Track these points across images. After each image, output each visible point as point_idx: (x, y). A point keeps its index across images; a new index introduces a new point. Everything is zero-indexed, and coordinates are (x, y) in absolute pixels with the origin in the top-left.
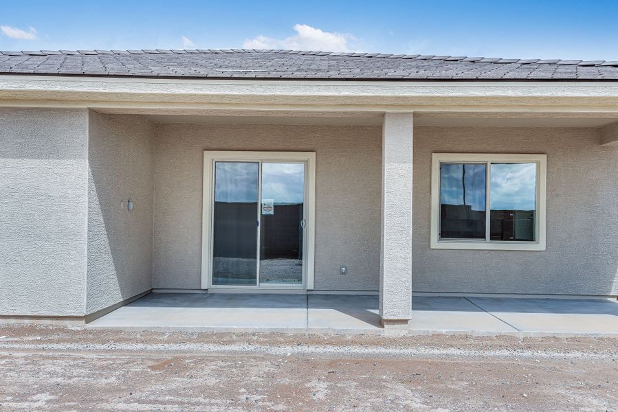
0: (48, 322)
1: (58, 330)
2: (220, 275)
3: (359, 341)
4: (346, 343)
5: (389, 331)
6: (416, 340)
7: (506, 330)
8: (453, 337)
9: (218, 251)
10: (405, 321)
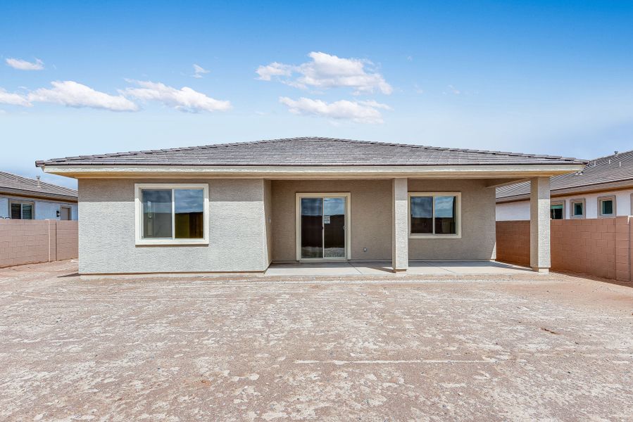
0: (248, 274)
1: (253, 277)
2: (304, 254)
3: (386, 278)
4: (381, 280)
5: (398, 274)
6: (410, 278)
7: (448, 273)
8: (426, 276)
9: (304, 244)
10: (405, 270)
